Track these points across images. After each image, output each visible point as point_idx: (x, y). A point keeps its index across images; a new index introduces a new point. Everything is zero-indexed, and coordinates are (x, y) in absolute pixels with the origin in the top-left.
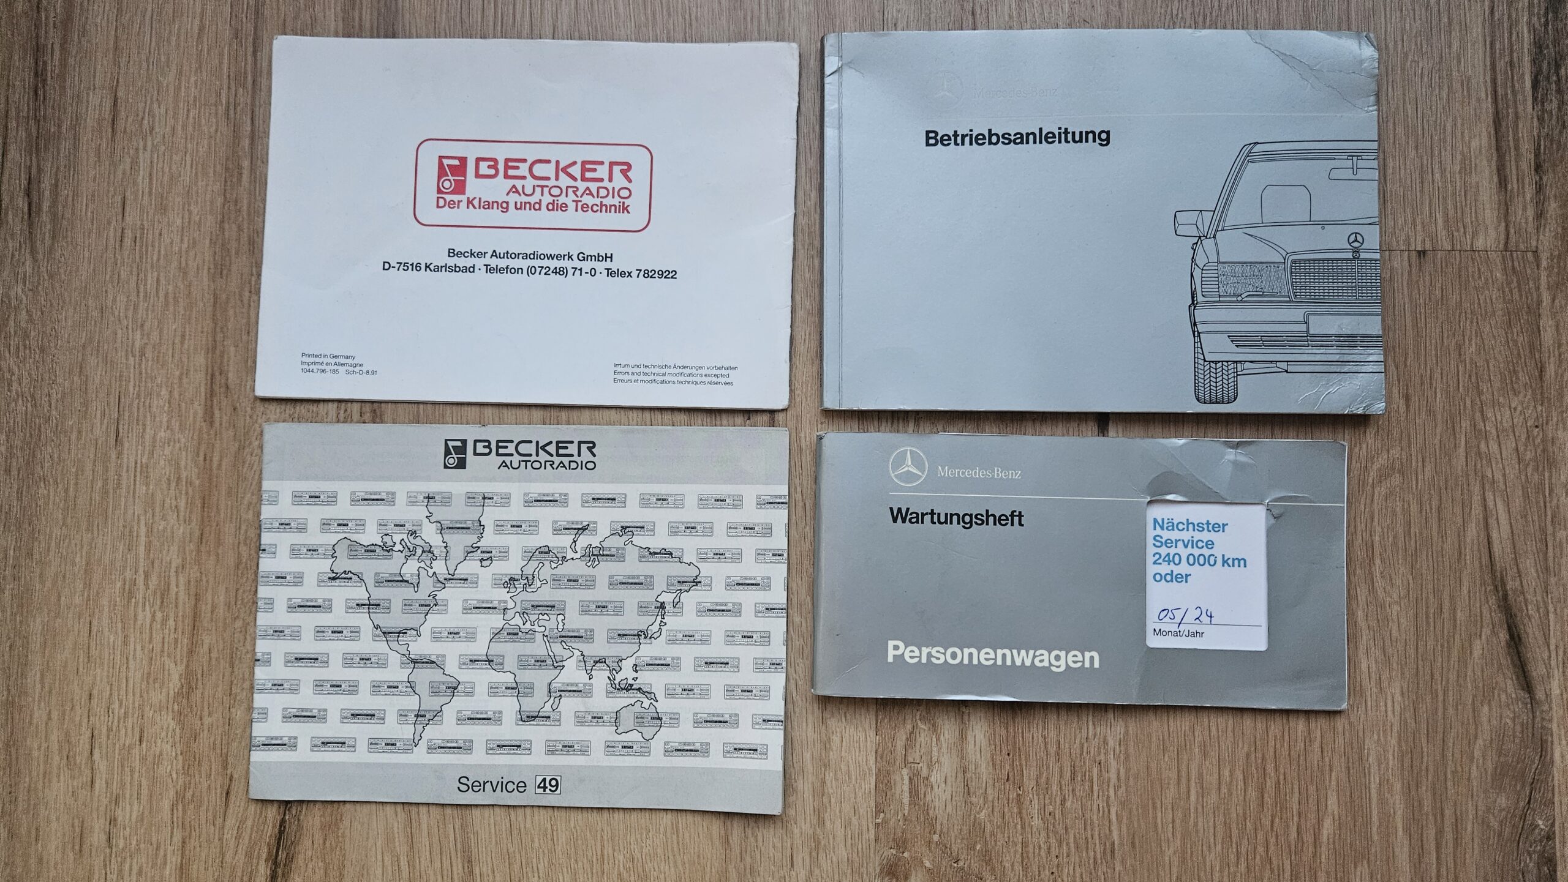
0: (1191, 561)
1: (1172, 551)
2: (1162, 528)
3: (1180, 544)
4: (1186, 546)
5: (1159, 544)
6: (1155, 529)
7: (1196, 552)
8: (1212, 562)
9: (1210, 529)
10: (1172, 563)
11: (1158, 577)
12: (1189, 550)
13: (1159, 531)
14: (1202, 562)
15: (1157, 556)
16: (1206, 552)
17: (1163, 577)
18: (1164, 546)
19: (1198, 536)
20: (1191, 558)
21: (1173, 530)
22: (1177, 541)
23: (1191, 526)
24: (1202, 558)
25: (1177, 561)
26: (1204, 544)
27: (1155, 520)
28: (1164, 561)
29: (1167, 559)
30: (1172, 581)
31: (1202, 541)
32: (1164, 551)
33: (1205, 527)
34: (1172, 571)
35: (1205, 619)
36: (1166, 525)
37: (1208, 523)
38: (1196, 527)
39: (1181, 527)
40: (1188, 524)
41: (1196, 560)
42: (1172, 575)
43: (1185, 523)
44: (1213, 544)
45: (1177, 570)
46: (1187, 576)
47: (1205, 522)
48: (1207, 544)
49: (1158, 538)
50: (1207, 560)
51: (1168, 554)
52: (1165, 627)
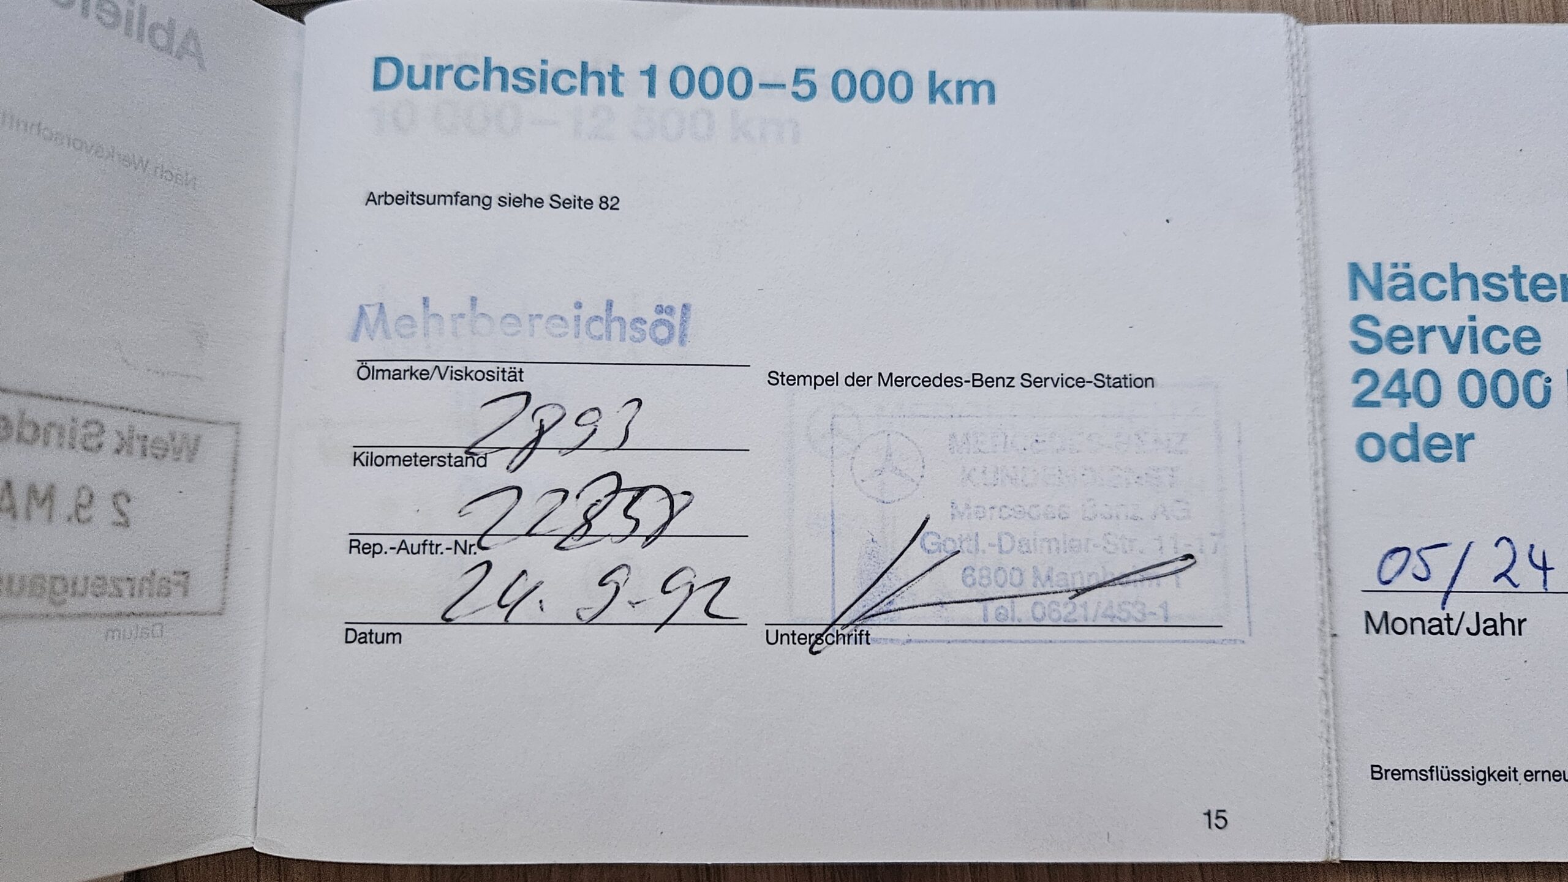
0: (1473, 394)
1: (1413, 363)
2: (1377, 293)
3: (1435, 340)
4: (1454, 348)
5: (1369, 343)
6: (1355, 296)
7: (1487, 363)
8: (1538, 396)
9: (1526, 291)
10: (1412, 402)
11: (1372, 448)
12: (1465, 359)
13: (1366, 303)
14: (1506, 395)
15: (1366, 381)
16: (1518, 363)
17: (1388, 447)
18: (1385, 350)
19: (1488, 314)
20: (1472, 382)
21: (1411, 296)
22: (1424, 331)
23: (1465, 285)
24: (1505, 383)
25: (1428, 394)
26: (1509, 339)
27: (1355, 270)
28: (1389, 395)
29: (1395, 389)
30: (1415, 457)
31: (1505, 332)
32: (1385, 363)
33: (1510, 284)
34: (1415, 426)
35: (1526, 575)
36: (1387, 285)
37: (1517, 274)
38: (1482, 288)
39: (1434, 287)
40: (1456, 278)
41: (1489, 388)
42: (1414, 437)
43: (1447, 274)
44: (1537, 337)
45: (1430, 422)
46: (1462, 439)
47: (1507, 271)
48: (1518, 340)
49: (1366, 325)
50: (1522, 388)
51: (1400, 375)
52: (1401, 607)
